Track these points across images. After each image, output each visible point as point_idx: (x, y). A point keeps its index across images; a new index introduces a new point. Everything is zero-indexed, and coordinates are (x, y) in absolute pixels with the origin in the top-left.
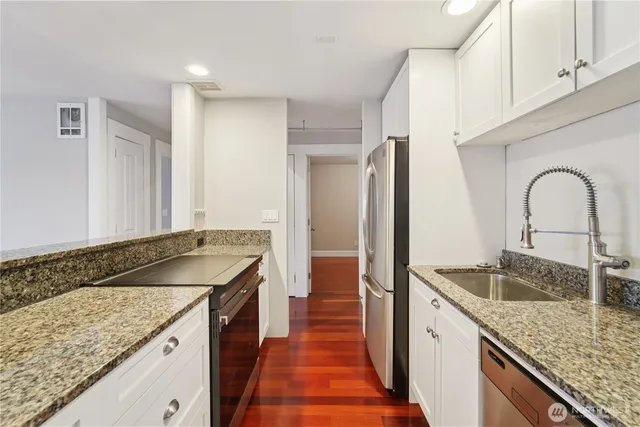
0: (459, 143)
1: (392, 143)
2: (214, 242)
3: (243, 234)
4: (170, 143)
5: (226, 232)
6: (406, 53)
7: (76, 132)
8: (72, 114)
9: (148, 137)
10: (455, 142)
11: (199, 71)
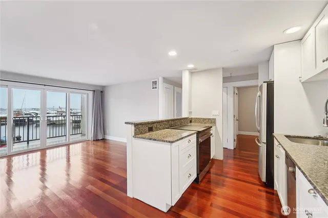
0: (302, 81)
1: (266, 84)
2: (195, 122)
3: (204, 119)
4: (182, 88)
5: (199, 118)
6: (273, 47)
7: (156, 88)
8: (155, 83)
9: (173, 86)
10: (301, 81)
11: (191, 66)
